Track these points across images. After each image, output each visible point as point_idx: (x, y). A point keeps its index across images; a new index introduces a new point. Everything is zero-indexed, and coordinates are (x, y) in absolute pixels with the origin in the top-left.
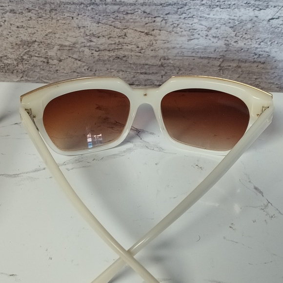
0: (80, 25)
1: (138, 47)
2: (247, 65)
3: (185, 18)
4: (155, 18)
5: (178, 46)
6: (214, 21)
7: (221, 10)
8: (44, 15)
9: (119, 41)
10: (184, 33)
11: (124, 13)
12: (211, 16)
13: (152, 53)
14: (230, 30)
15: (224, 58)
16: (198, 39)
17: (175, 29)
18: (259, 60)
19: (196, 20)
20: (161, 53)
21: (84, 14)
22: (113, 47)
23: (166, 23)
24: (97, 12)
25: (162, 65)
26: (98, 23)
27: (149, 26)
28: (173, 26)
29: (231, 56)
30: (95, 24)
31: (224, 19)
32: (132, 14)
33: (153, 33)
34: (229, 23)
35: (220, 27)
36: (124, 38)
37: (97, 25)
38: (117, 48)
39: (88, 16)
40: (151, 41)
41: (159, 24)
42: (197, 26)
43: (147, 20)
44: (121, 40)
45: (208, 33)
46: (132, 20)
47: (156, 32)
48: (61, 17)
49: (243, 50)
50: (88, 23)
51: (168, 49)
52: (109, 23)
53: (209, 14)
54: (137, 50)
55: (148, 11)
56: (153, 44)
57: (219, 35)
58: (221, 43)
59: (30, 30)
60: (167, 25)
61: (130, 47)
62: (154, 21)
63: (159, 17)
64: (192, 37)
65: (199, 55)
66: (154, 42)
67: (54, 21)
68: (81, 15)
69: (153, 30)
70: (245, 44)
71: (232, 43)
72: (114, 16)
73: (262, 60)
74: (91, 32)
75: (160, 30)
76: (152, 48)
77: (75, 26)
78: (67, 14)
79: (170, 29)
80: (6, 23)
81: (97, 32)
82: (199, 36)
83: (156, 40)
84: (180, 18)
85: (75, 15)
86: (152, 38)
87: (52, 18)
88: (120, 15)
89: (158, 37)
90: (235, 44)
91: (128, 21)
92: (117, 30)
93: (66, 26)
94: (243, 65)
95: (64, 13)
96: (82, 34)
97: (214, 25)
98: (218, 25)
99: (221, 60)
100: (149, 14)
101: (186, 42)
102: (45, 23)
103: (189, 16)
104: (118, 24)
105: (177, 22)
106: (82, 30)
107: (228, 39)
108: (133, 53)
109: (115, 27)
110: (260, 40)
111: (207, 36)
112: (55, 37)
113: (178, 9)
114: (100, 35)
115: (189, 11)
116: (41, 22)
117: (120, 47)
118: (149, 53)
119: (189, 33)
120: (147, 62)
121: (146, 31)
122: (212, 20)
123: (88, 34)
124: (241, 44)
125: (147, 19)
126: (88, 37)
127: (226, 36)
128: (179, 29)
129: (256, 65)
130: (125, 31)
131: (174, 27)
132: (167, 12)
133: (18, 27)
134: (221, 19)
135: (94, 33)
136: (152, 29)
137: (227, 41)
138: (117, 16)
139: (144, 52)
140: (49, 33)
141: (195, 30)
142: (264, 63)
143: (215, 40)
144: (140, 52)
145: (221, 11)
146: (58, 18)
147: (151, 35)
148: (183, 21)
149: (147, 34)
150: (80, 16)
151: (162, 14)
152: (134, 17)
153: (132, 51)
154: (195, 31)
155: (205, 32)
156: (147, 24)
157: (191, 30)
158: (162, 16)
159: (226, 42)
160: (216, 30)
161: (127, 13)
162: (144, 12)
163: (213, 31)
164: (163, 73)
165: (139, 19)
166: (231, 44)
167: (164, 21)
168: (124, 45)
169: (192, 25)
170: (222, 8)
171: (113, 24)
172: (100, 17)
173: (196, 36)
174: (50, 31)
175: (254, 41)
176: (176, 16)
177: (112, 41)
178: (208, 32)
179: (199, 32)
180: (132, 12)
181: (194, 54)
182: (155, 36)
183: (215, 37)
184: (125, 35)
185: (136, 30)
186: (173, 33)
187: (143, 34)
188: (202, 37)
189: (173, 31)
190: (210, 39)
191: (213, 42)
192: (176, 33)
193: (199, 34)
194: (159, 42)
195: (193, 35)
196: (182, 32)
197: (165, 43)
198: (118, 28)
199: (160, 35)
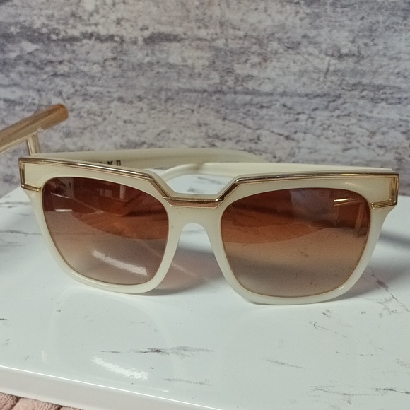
0: (202, 122)
1: (275, 157)
3: (338, 116)
4: (298, 114)
6: (379, 123)
7: (388, 106)
8: (158, 106)
9: (250, 148)
10: (338, 139)
11: (258, 106)
12: (375, 114)
14: (402, 137)
16: (357, 148)
17: (325, 132)
19: (353, 121)
21: (206, 106)
23: (313, 122)
24: (224, 103)
26: (224, 119)
27: (291, 127)
28: (322, 128)
30: (220, 121)
31: (393, 120)
32: (267, 107)
33: (296, 136)
34: (401, 126)
35: (387, 133)
36: (256, 143)
37: (223, 122)
39: (212, 109)
40: (292, 148)
41: (303, 124)
42: (355, 129)
43: (287, 117)
44: (253, 146)
45: (372, 141)
46: (267, 117)
47: (299, 136)
48: (179, 109)
50: (211, 118)
52: (238, 119)
53: (371, 112)
55: (289, 104)
56: (295, 153)
57: (386, 144)
58: (389, 157)
59: (140, 127)
60: (315, 125)
61: (264, 156)
62: (297, 120)
63: (303, 113)
64: (349, 146)
66: (297, 151)
67: (170, 115)
68: (204, 106)
69: (296, 132)
71: (406, 157)
72: (244, 110)
74: (215, 132)
75: (305, 133)
76: (294, 159)
77: (196, 122)
78: (186, 106)
79: (318, 132)
80: (112, 115)
81: (222, 133)
82: (358, 145)
83: (299, 148)
84: (332, 116)
85: (195, 107)
86: (293, 144)
87: (168, 111)
88: (253, 109)
89: (302, 144)
91: (262, 118)
92: (249, 131)
93: (183, 123)
95: (183, 105)
96: (203, 135)
97: (378, 129)
98: (385, 129)
100: (290, 108)
101: (341, 153)
102: (159, 117)
103: (343, 114)
104: (249, 121)
105: (328, 122)
106: (203, 129)
107: (399, 151)
109: (245, 126)
111: (370, 144)
112: (169, 138)
113: (329, 102)
114: (226, 137)
115: (344, 106)
116: (154, 115)
119: (344, 139)
121: (286, 134)
122: (376, 122)
123: (211, 135)
125: (287, 115)
126: (210, 140)
127: (396, 145)
128: (330, 132)
130: (258, 132)
131: (324, 129)
132: (314, 107)
133: (125, 122)
134: (388, 119)
135: (219, 134)
136: (294, 130)
137: (399, 154)
138: (249, 111)
140: (163, 131)
141: (352, 134)
143: (382, 152)
145: (388, 108)
146: (175, 111)
147: (293, 139)
148: (335, 120)
149: (287, 138)
150: (202, 109)
151: (307, 110)
152: (271, 113)
154: (353, 136)
155: (367, 139)
156: (287, 123)
157: (347, 135)
158: (307, 112)
159: (397, 155)
160: (382, 137)
161: (262, 107)
162: (284, 106)
163: (378, 137)
165: (276, 116)
166: (404, 159)
167: (310, 120)
168: (257, 153)
169: (348, 126)
170: (389, 104)
171: (243, 121)
172: (227, 111)
173: (355, 144)
174: (164, 128)
176: (327, 113)
177: (241, 146)
178: (371, 138)
179: (359, 138)
180: (269, 104)
182: (298, 142)
183: (381, 147)
184: (259, 138)
185: (272, 132)
186: (322, 138)
187: (282, 138)
188: (363, 145)
189: (322, 135)
190: (373, 150)
191: (378, 155)
192: (327, 138)
193: (358, 142)
194: (303, 150)
195: (350, 142)
196: (334, 136)
197: (311, 153)
198: (249, 128)
199: (304, 140)
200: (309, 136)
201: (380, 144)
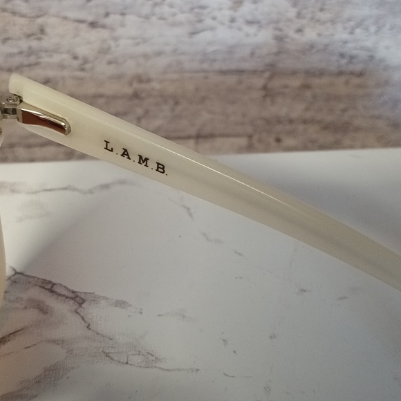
1: (75, 58)
2: (325, 80)
5: (168, 49)
9: (30, 48)
10: (181, 17)
13: (111, 70)
14: (286, 4)
15: (272, 70)
16: (212, 29)
17: (157, 10)
18: (351, 68)
20: (130, 68)
22: (17, 60)
25: (136, 95)
27: (97, 6)
29: (287, 63)
33: (108, 21)
36: (39, 39)
38: (26, 62)
40: (104, 41)
44: (34, 44)
45: (236, 15)
47: (113, 19)
49: (314, 50)
51: (146, 56)
54: (76, 63)
56: (109, 48)
57: (260, 17)
58: (264, 37)
61: (56, 58)
64: (199, 26)
65: (217, 66)
66: (112, 44)
69: (107, 15)
70: (319, 35)
71: (292, 34)
73: (357, 67)
75: (123, 14)
76: (108, 57)
79: (146, 10)
82: (214, 23)
83: (116, 39)
86: (104, 34)
89: (120, 31)
90: (297, 36)
92: (23, 21)
94: (316, 81)
99: (267, 75)
101: (187, 39)
104: (20, 5)
107: (281, 25)
108: (66, 73)
109: (14, 13)
110: (352, 23)
111: (233, 20)
117: (33, 59)
118: (103, 69)
119: (191, 17)
120: (102, 90)
121: (90, 18)
124: (310, 35)
127: (275, 18)
128: (166, 8)
129: (342, 79)
130: (40, 21)
131: (156, 4)
136: (102, 11)
137: (280, 30)
139: (92, 69)
141: (203, 7)
142: (361, 74)
143: (252, 30)
144: (83, 70)
147: (104, 27)
149: (93, 25)
153: (62, 66)
154: (206, 11)
155: (227, 13)
157: (196, 10)
160: (253, 6)
163: (247, 8)
164: (140, 111)
166: (287, 37)
168: (43, 54)
171: (8, 6)
173: (209, 22)
175: (339, 27)
177: (13, 46)
178: (235, 10)
179: (216, 13)
181: (205, 66)
182: (112, 29)
183: (250, 23)
184: (42, 31)
185: (65, 18)
186: (154, 19)
187: (83, 26)
188: (222, 24)
189: (153, 14)
190: (240, 29)
191: (247, 35)
192: (162, 18)
193: (214, 18)
194: (122, 42)
195: (200, 21)
196: (174, 15)
197: (138, 44)
198: (23, 16)
199: (123, 25)
200: (130, 19)
201: (249, 18)
